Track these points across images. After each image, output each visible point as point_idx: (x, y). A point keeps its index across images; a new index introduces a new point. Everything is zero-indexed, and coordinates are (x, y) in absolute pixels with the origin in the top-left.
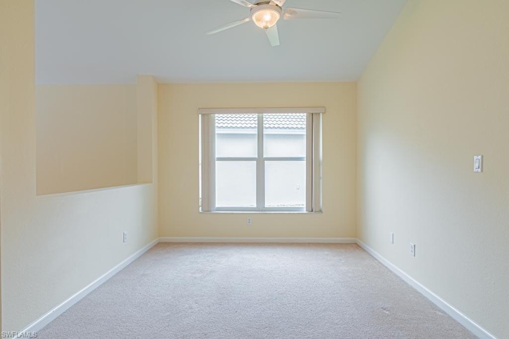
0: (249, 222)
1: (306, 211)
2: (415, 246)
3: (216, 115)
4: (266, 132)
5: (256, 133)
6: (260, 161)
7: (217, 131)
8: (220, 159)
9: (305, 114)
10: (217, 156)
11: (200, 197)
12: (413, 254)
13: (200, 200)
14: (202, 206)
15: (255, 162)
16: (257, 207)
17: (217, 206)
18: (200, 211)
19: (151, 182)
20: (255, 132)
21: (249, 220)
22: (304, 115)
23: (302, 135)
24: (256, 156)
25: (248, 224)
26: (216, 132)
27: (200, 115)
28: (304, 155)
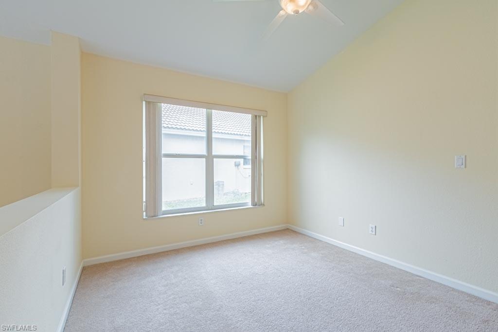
0: (201, 223)
1: (252, 205)
2: (376, 227)
3: (163, 105)
6: (210, 159)
8: (166, 156)
10: (163, 152)
11: (144, 200)
12: (374, 233)
13: (144, 204)
14: (146, 211)
15: (205, 159)
16: (207, 206)
17: (164, 208)
18: (144, 217)
19: (78, 186)
21: (201, 220)
24: (205, 153)
25: (200, 224)
27: (144, 102)
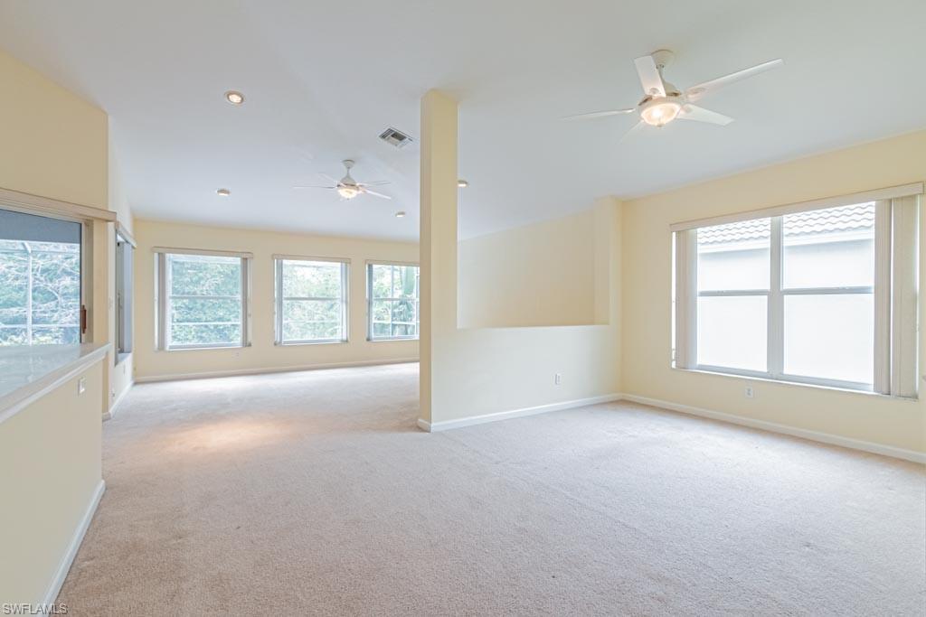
1: (875, 391)
3: (699, 230)
4: (787, 242)
5: (769, 246)
6: (776, 296)
7: (701, 250)
8: (704, 294)
9: (873, 203)
10: (700, 288)
11: (674, 346)
13: (674, 352)
14: (676, 360)
15: (766, 297)
16: (769, 372)
17: (699, 362)
18: (674, 367)
19: (607, 323)
20: (767, 244)
22: (871, 207)
23: (868, 241)
24: (767, 287)
26: (699, 252)
27: (674, 234)
28: (871, 283)
